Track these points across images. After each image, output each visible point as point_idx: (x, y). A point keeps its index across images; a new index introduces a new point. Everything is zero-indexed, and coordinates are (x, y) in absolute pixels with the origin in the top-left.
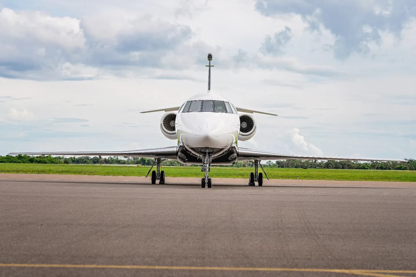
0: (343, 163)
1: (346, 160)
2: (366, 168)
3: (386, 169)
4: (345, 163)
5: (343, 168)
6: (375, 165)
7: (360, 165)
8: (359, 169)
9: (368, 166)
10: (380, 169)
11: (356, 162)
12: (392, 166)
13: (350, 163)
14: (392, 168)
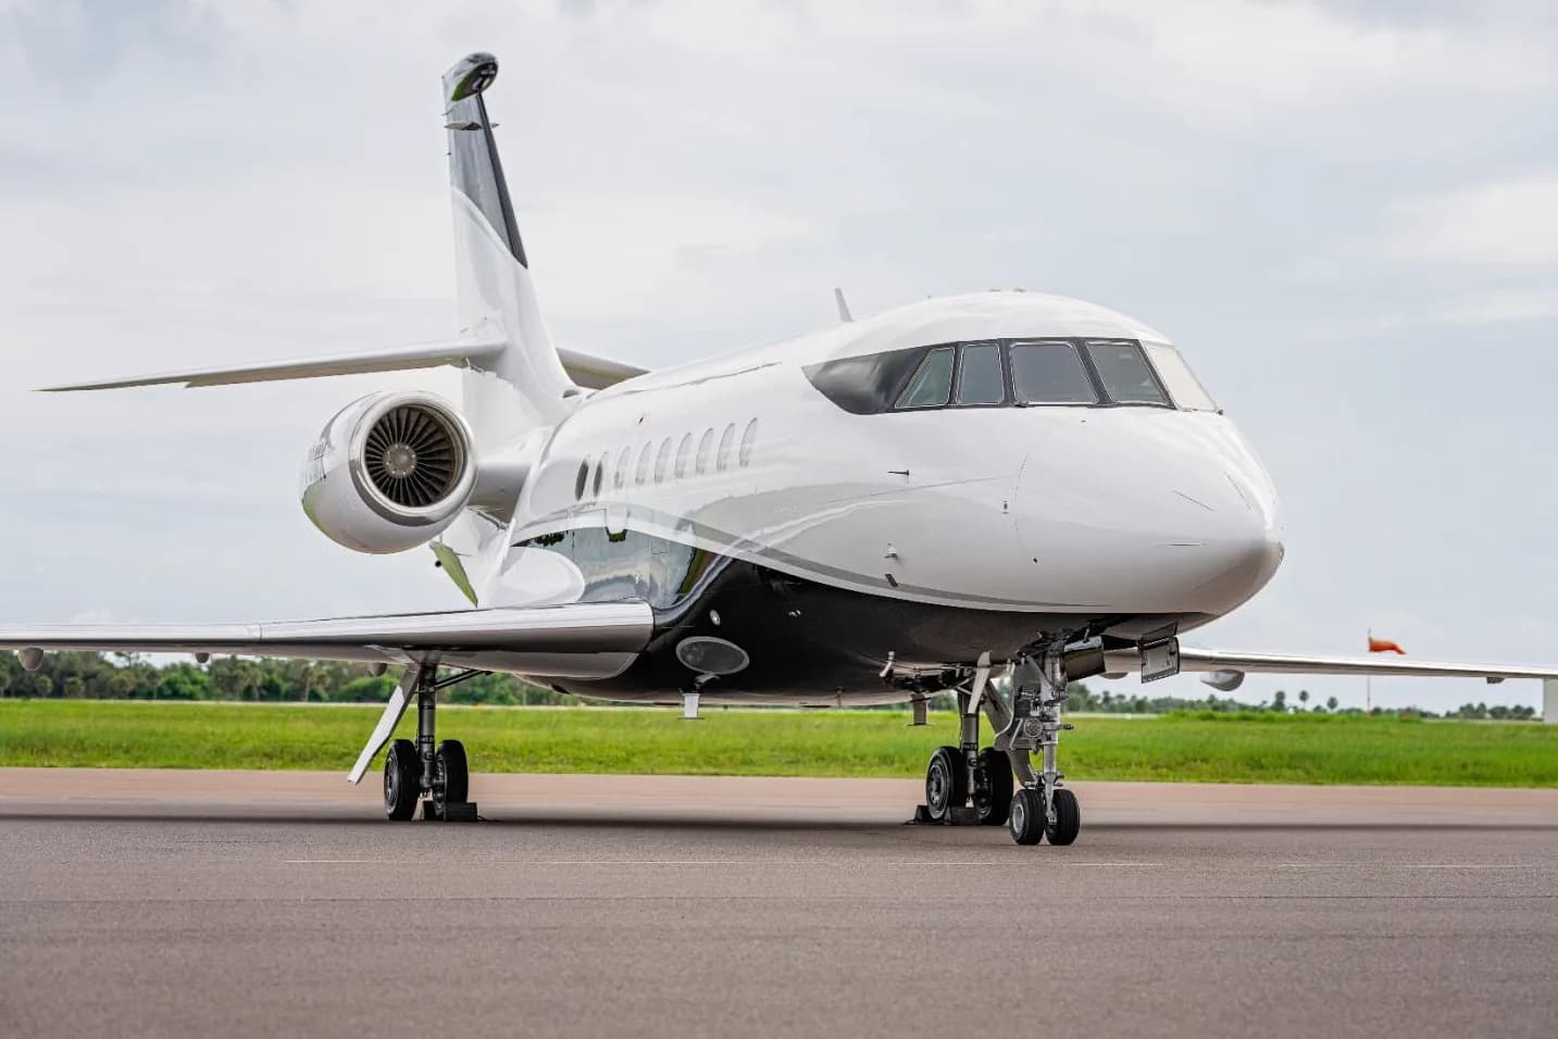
0: (60, 666)
1: (73, 650)
2: (188, 688)
3: (294, 696)
4: (71, 664)
5: (58, 692)
6: (236, 678)
7: (152, 674)
8: (149, 696)
9: (194, 682)
10: (262, 698)
11: (129, 659)
12: (329, 680)
13: (96, 667)
14: (327, 689)
